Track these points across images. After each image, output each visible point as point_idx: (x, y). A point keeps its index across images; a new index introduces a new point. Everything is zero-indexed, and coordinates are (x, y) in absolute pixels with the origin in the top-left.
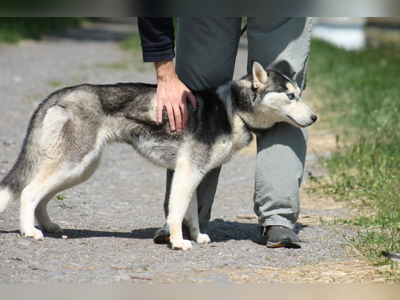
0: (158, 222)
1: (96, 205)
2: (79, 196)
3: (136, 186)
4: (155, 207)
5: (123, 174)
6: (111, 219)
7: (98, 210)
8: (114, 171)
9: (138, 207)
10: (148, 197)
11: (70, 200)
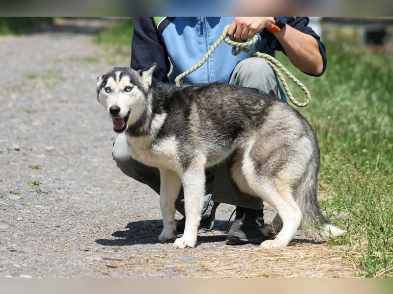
0: (128, 206)
1: (70, 191)
2: (54, 182)
3: (107, 172)
4: (125, 192)
5: (96, 161)
6: (84, 203)
7: (72, 195)
8: (86, 159)
9: (110, 192)
10: (119, 182)
11: (46, 186)
